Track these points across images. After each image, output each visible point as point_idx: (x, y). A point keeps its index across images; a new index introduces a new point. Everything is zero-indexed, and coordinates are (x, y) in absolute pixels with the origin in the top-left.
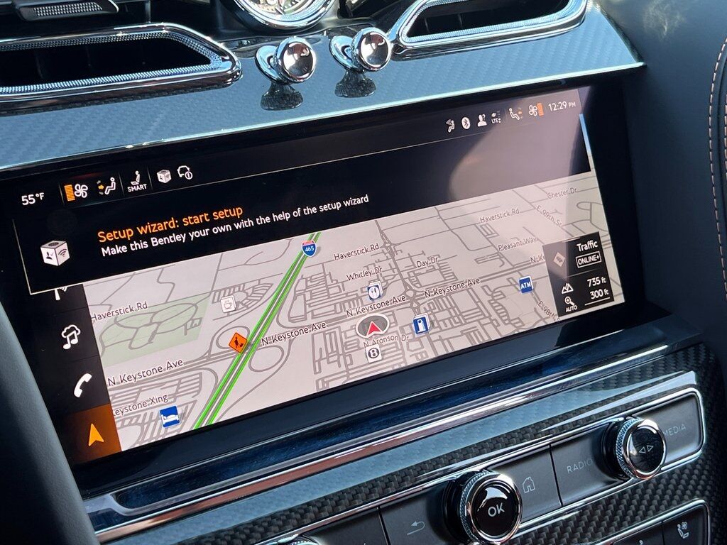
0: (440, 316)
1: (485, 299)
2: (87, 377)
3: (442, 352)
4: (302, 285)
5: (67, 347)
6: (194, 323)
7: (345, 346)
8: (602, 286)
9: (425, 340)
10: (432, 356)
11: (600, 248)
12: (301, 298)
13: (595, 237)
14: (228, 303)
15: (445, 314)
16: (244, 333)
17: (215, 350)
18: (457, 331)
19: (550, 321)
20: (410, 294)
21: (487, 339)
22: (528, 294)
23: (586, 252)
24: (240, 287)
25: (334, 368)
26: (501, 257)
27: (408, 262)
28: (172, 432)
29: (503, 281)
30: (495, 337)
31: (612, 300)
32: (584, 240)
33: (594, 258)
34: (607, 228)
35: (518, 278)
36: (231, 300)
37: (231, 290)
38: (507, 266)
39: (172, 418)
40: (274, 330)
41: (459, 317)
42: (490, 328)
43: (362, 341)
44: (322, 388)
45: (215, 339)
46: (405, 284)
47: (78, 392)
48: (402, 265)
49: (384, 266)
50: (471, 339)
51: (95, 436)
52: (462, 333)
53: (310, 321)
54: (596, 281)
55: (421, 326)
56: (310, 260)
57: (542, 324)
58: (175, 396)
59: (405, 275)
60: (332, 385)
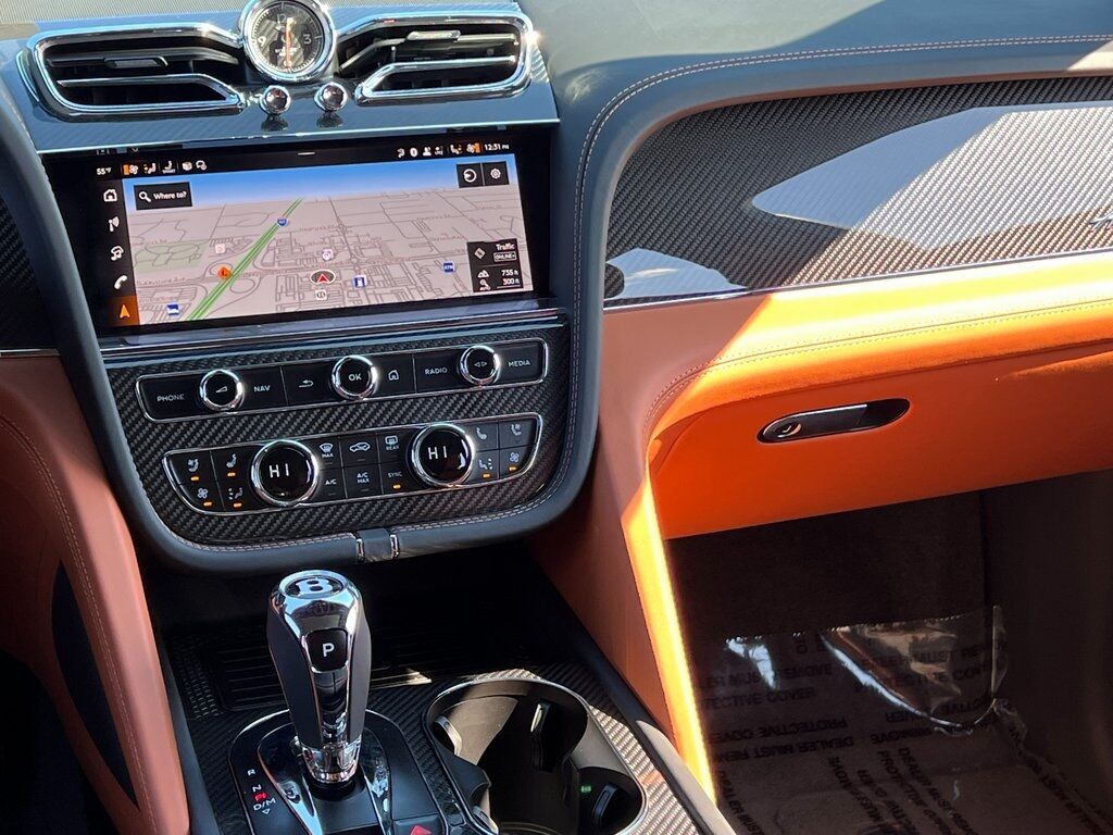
0: (375, 278)
1: (414, 272)
2: (124, 278)
3: (374, 302)
4: (274, 244)
5: (113, 258)
6: (196, 257)
7: (300, 287)
8: (514, 277)
9: (361, 292)
10: (366, 303)
11: (516, 249)
12: (272, 252)
13: (514, 242)
14: (220, 248)
15: (381, 278)
16: (229, 268)
17: (208, 275)
18: (388, 290)
19: (465, 295)
20: (355, 260)
21: (411, 299)
22: (449, 273)
23: (502, 251)
24: (231, 240)
25: (290, 300)
26: (431, 246)
27: (356, 239)
28: (173, 319)
29: (431, 262)
30: (419, 299)
31: (522, 287)
32: (503, 242)
33: (510, 256)
34: (524, 236)
35: (443, 261)
36: (223, 246)
37: (222, 240)
38: (435, 252)
39: (174, 311)
40: (250, 269)
41: (392, 282)
42: (415, 293)
43: (313, 287)
44: (280, 311)
45: (209, 268)
46: (351, 254)
47: (117, 286)
48: (350, 241)
49: (336, 239)
50: (398, 297)
51: (124, 313)
52: (392, 292)
53: (276, 267)
54: (510, 272)
55: (360, 283)
56: (281, 229)
57: (459, 295)
58: (178, 298)
59: (352, 248)
60: (287, 310)
